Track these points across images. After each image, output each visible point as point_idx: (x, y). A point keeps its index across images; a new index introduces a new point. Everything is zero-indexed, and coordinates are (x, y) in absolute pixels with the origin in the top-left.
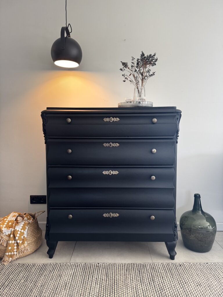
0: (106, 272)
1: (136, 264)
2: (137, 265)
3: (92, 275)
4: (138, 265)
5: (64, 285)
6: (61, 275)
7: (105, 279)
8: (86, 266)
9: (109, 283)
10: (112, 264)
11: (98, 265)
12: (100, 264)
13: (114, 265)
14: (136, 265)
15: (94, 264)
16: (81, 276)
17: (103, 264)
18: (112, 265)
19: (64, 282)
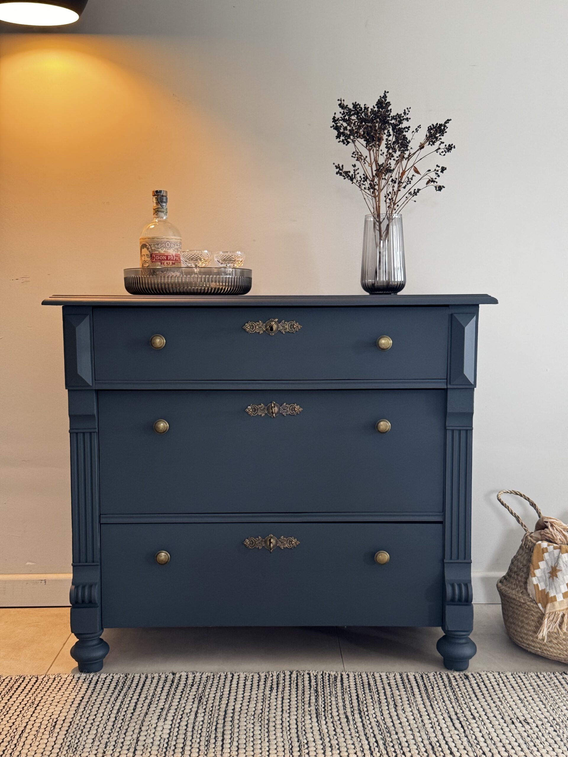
0: (200, 692)
1: (309, 674)
2: (310, 677)
3: (148, 701)
4: (316, 676)
5: (49, 725)
6: (36, 703)
7: (194, 710)
8: (128, 683)
9: (206, 717)
10: (223, 674)
11: (171, 677)
12: (178, 676)
13: (230, 676)
14: (307, 676)
15: (156, 675)
16: (108, 703)
17: (191, 676)
18: (223, 677)
19: (47, 718)
